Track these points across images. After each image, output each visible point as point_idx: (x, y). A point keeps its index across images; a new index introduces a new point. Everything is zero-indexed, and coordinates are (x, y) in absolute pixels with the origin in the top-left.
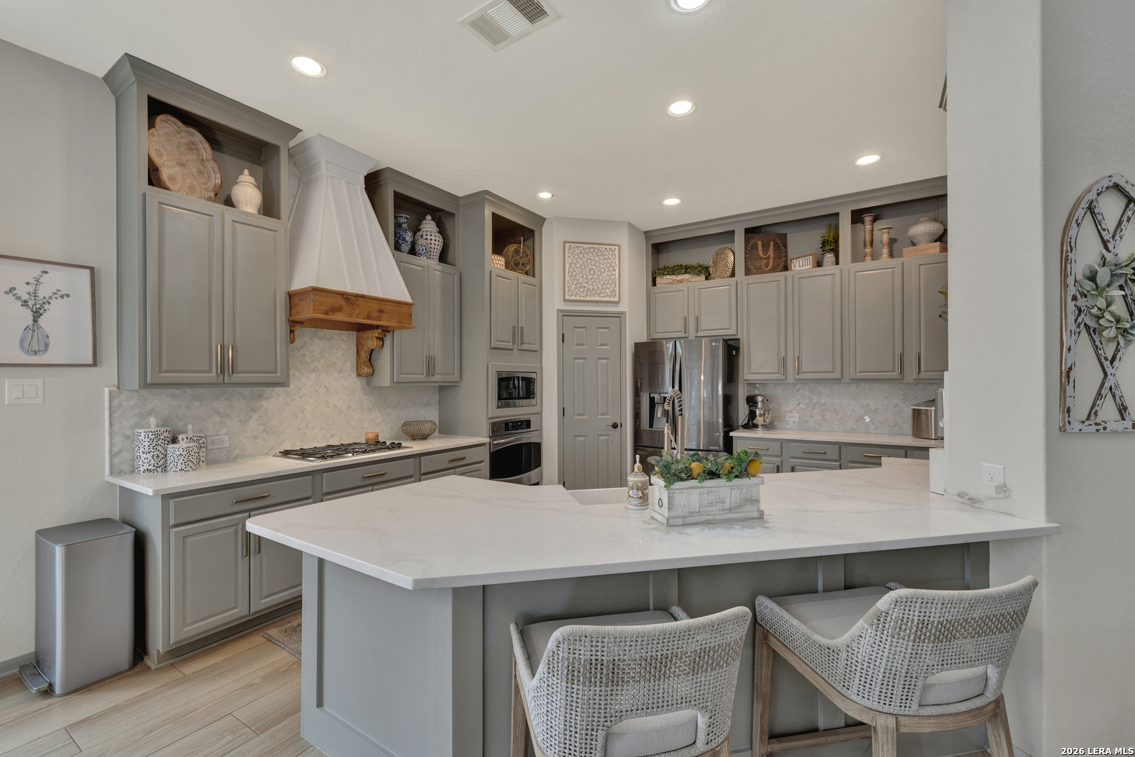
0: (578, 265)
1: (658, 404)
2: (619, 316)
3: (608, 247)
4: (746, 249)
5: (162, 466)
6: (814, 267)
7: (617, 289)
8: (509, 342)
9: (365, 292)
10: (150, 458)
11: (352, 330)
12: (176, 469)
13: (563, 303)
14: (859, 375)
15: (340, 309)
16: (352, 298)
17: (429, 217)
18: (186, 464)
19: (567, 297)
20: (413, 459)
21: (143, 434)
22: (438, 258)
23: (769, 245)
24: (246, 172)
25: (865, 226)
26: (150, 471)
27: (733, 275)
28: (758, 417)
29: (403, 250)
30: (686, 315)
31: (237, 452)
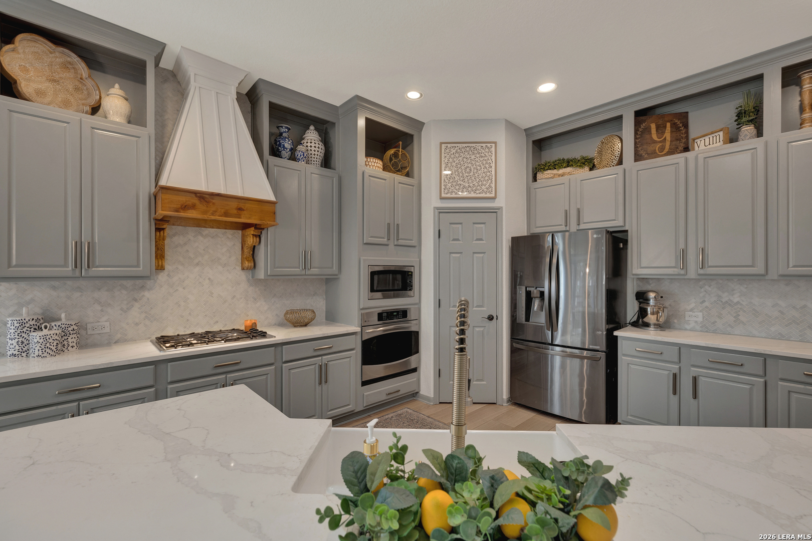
0: (454, 164)
1: (535, 298)
2: (495, 211)
3: (484, 145)
4: (636, 133)
5: (24, 351)
6: (725, 143)
7: (493, 185)
8: (384, 238)
9: (222, 192)
10: (15, 344)
11: (237, 228)
12: (34, 355)
13: (439, 201)
14: (792, 270)
15: (193, 207)
16: (207, 196)
17: (312, 127)
18: (43, 350)
19: (443, 195)
20: (273, 348)
21: (10, 322)
22: (320, 164)
23: (665, 127)
24: (117, 86)
25: (801, 88)
26: (15, 355)
27: (620, 162)
28: (649, 315)
29: (283, 157)
30: (567, 208)
31: (119, 336)
